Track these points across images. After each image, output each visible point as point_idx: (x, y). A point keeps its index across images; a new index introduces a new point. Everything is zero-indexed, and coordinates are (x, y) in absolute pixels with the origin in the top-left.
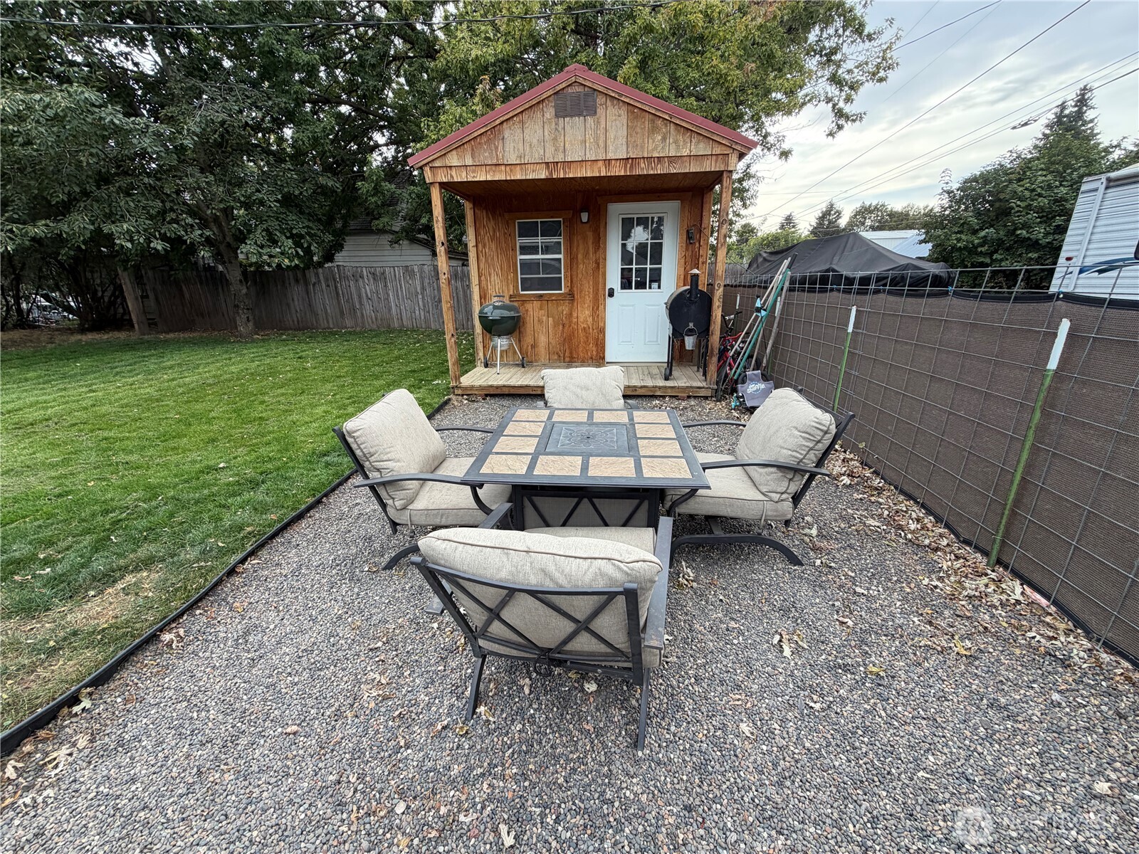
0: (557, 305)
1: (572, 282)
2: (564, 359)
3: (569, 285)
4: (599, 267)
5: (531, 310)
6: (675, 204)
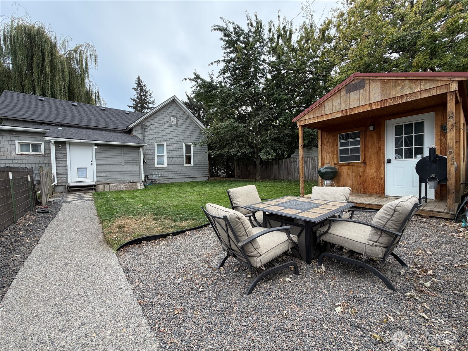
0: (357, 167)
1: (365, 157)
2: (360, 192)
3: (364, 158)
4: (381, 150)
5: (344, 170)
6: (433, 114)
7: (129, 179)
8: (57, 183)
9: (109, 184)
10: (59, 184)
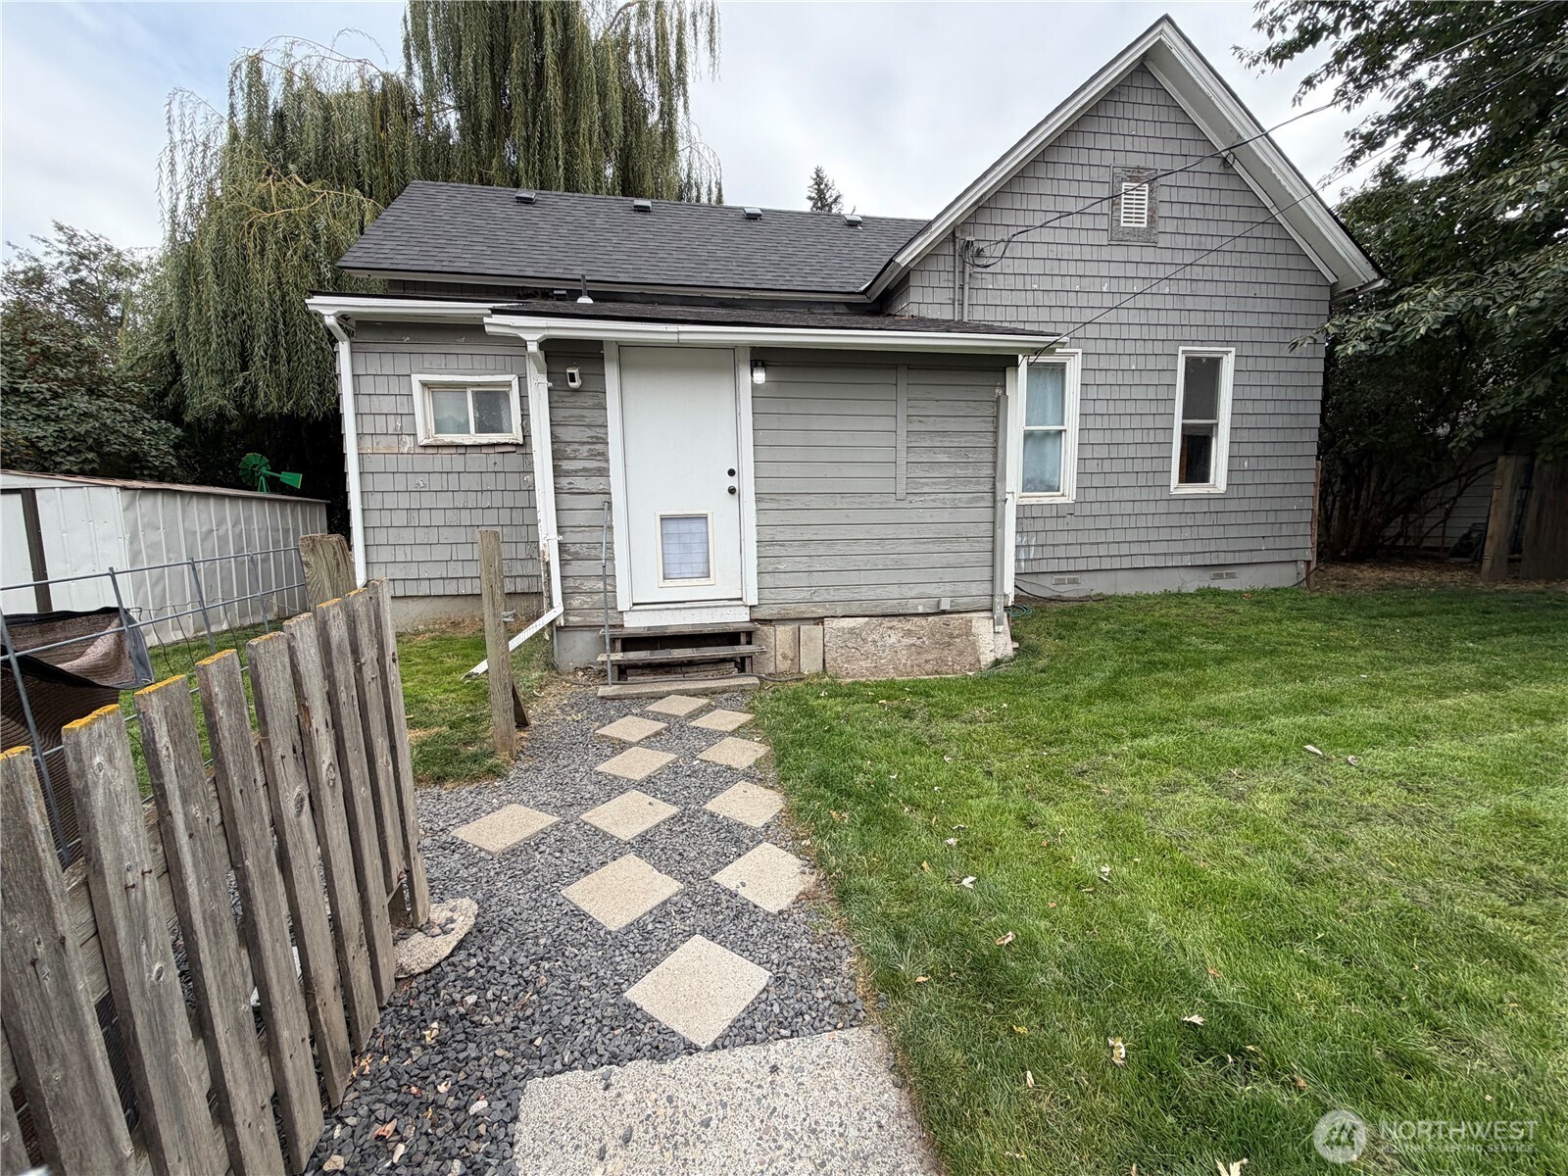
7: (931, 590)
8: (566, 613)
9: (819, 620)
10: (574, 619)
